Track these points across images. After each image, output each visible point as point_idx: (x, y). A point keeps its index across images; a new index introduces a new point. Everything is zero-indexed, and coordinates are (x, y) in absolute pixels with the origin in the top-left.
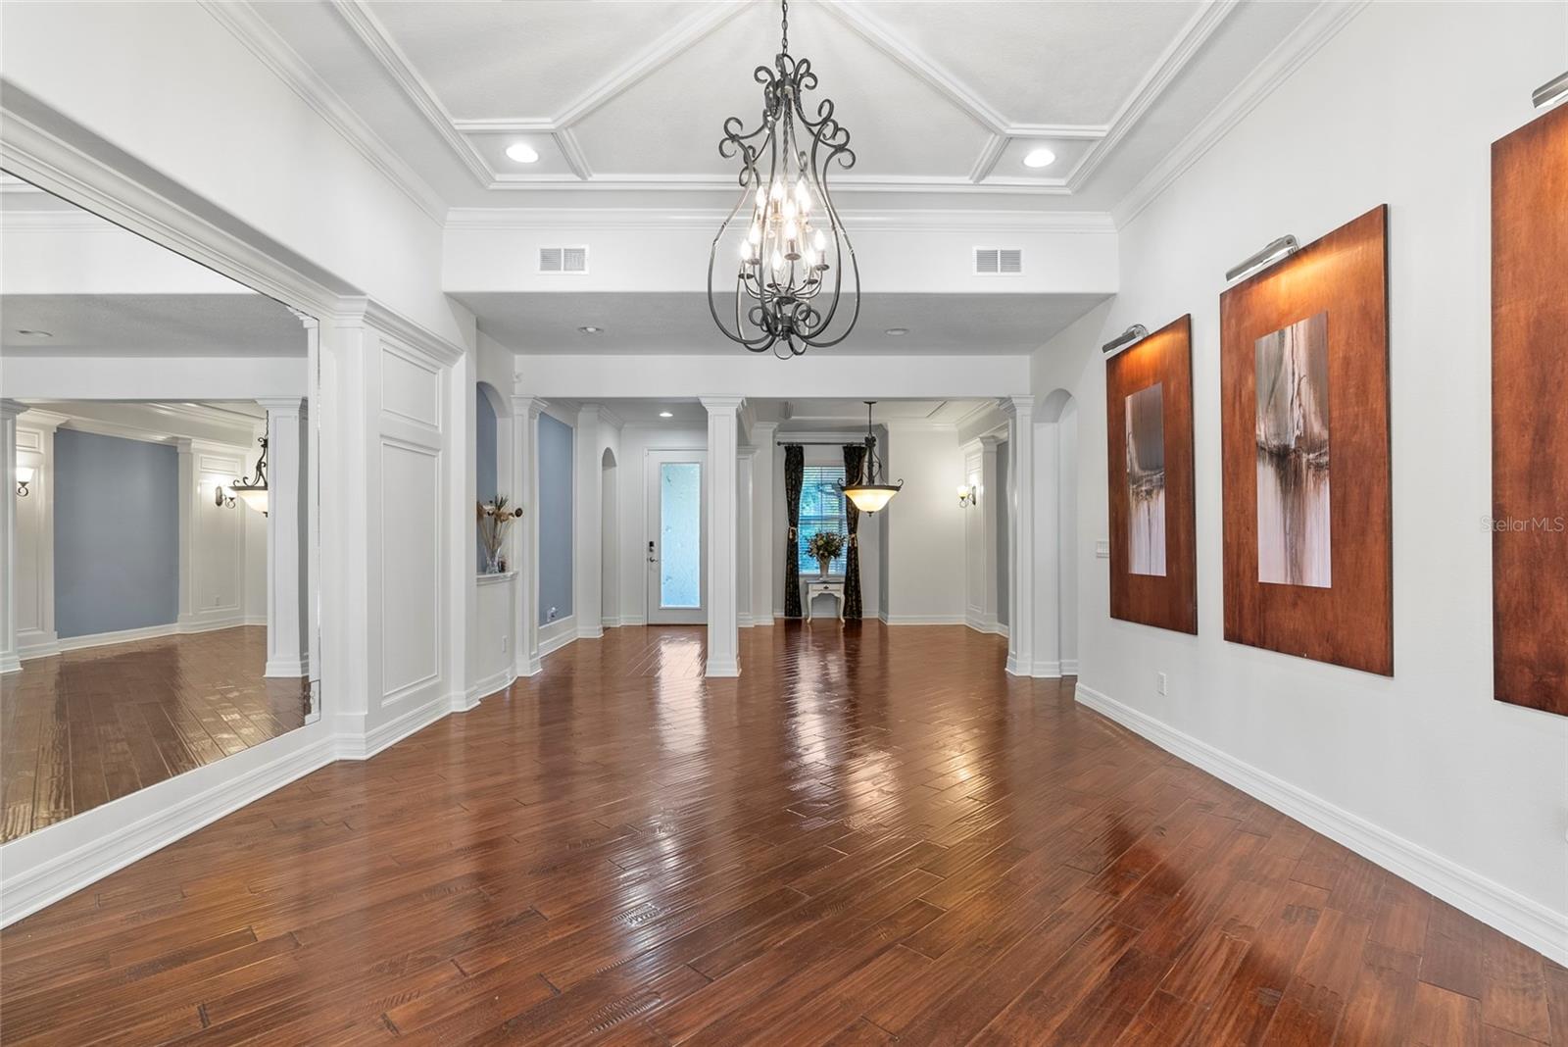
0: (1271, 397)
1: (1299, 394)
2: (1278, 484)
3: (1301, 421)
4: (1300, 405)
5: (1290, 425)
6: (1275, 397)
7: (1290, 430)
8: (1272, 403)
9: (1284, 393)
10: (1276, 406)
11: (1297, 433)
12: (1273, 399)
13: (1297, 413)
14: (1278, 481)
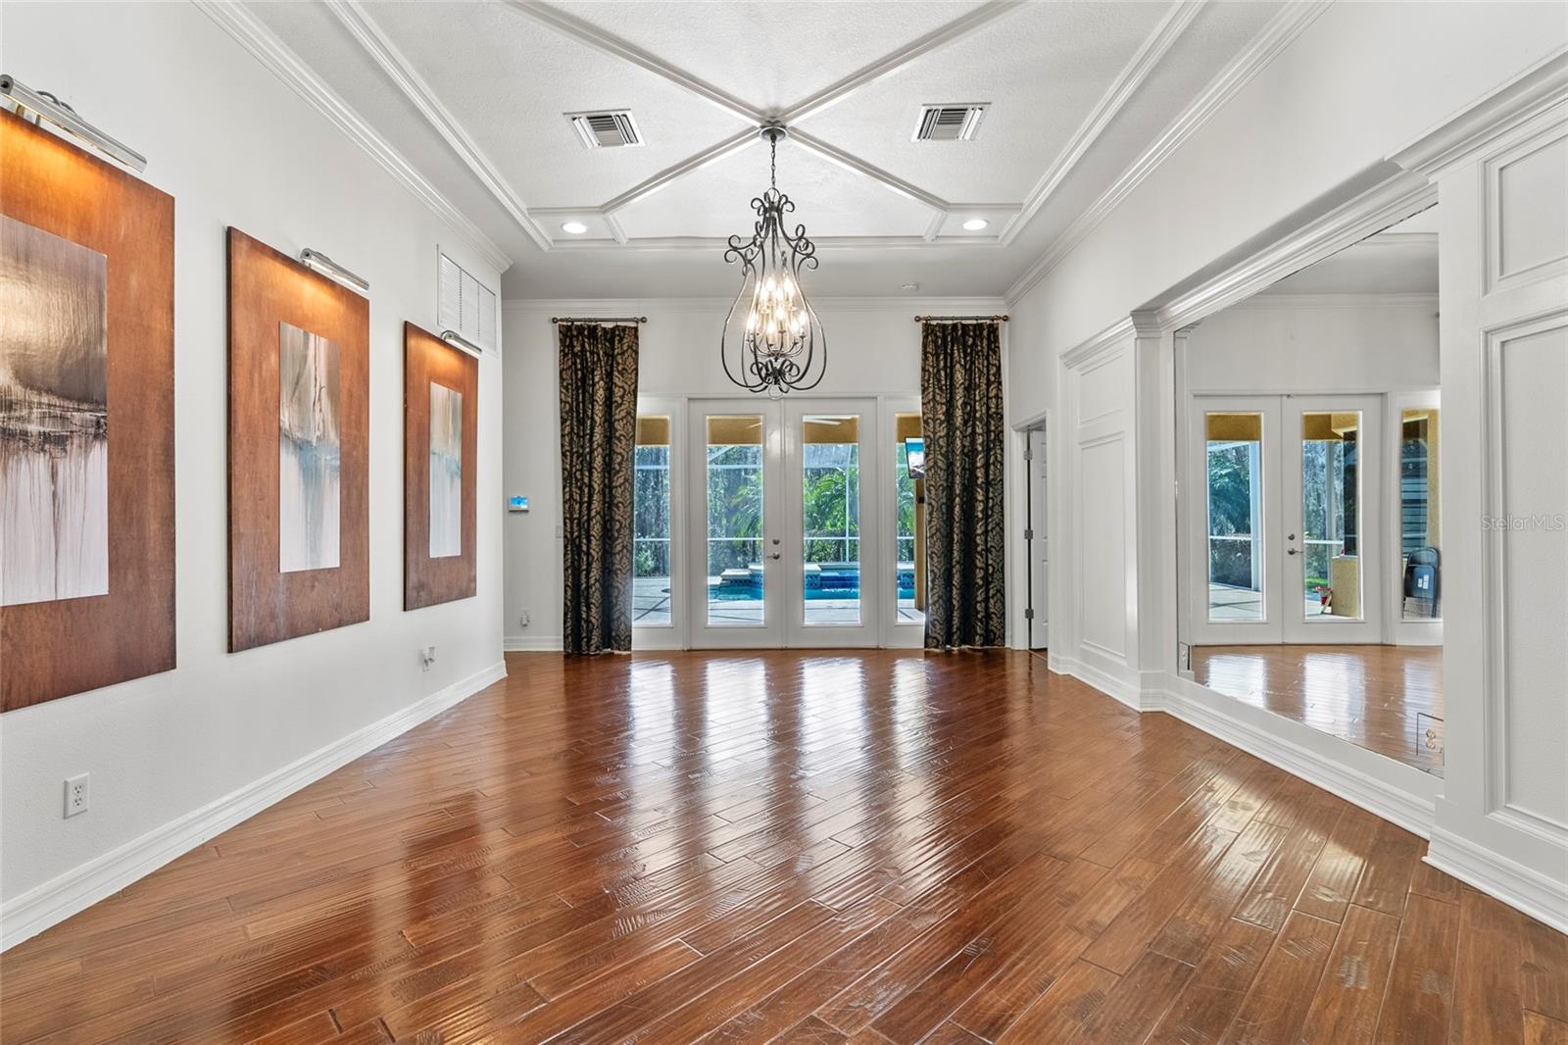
0: (295, 389)
1: (319, 399)
2: (301, 476)
3: (321, 424)
4: (321, 410)
5: (312, 425)
6: (300, 392)
7: (312, 429)
8: (296, 394)
9: (307, 391)
10: (300, 399)
11: (318, 433)
12: (297, 391)
13: (318, 416)
14: (301, 473)
